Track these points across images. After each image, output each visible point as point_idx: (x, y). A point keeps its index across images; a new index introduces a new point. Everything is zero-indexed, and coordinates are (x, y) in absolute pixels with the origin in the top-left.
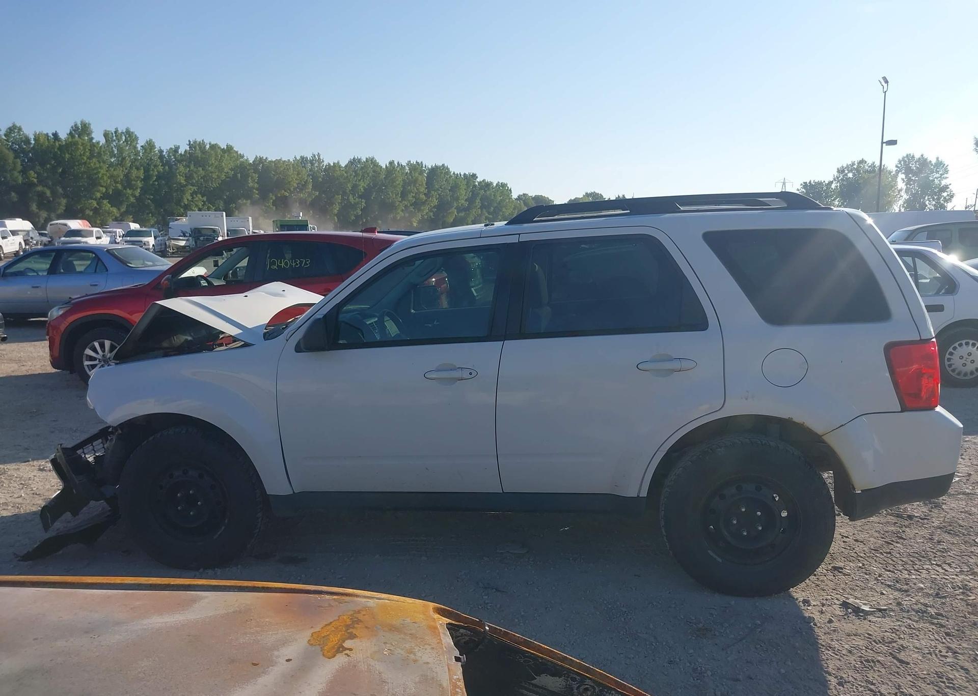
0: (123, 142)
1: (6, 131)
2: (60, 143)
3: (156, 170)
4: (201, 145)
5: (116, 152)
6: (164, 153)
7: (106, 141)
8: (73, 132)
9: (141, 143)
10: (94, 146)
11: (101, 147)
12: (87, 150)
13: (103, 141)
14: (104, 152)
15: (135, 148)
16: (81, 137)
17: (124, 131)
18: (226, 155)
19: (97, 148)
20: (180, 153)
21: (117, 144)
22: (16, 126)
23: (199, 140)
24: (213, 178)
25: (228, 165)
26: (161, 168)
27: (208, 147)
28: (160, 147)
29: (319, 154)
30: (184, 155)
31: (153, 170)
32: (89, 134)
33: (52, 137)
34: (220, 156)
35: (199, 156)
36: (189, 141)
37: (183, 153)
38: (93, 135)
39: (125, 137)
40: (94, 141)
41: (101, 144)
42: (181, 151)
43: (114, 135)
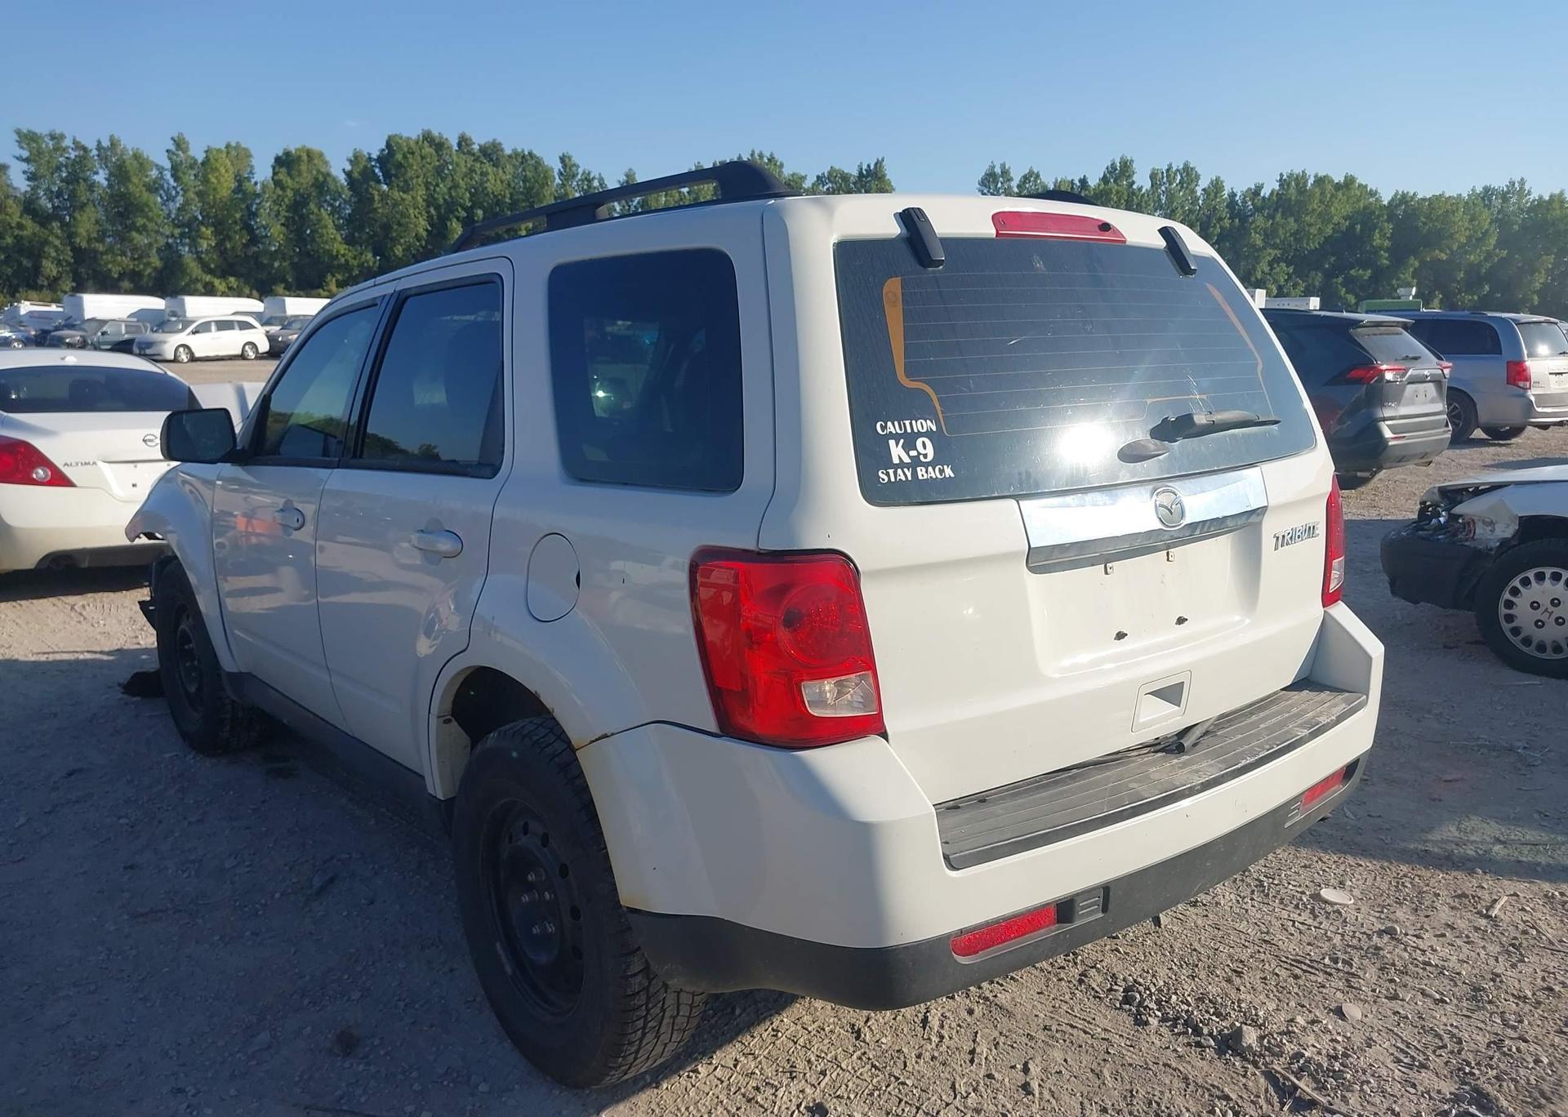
0: (1177, 185)
1: (1020, 181)
2: (1087, 192)
3: (1218, 226)
4: (1299, 180)
5: (1163, 202)
6: (1237, 198)
7: (1152, 186)
8: (1108, 175)
9: (1204, 183)
10: (1134, 194)
11: (1143, 195)
12: (1122, 201)
13: (1147, 185)
14: (1145, 203)
15: (1193, 191)
16: (1118, 181)
17: (1181, 167)
18: (1340, 194)
19: (1137, 198)
20: (1262, 195)
21: (1166, 188)
22: (1033, 173)
23: (1298, 171)
24: (1311, 234)
25: (1340, 210)
26: (1227, 223)
27: (1311, 181)
28: (1232, 189)
29: (1522, 179)
30: (1269, 199)
31: (1215, 226)
32: (1130, 176)
33: (1078, 184)
34: (1329, 196)
35: (1293, 198)
36: (1281, 175)
37: (1267, 196)
38: (1135, 178)
39: (1181, 176)
40: (1135, 187)
41: (1144, 190)
42: (1265, 192)
43: (1165, 175)
